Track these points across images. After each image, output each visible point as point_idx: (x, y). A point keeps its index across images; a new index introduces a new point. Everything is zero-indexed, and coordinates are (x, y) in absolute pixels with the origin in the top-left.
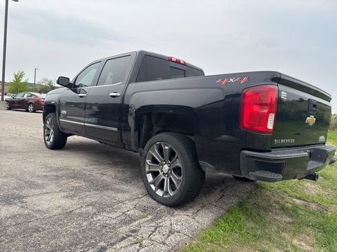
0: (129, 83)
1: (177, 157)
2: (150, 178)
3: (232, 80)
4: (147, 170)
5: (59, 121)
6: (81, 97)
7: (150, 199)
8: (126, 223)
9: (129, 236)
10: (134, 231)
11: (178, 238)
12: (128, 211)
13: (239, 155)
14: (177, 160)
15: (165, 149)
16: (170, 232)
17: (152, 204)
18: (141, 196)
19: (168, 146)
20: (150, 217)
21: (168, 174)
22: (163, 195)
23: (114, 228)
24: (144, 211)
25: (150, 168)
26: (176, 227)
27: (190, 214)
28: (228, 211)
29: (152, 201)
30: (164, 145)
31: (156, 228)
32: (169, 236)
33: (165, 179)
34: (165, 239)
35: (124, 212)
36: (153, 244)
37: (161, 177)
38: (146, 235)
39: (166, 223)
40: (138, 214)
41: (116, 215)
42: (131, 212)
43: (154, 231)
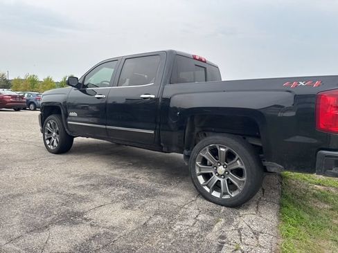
0: (165, 84)
1: (238, 159)
2: (201, 180)
3: (302, 83)
4: (198, 172)
5: (67, 124)
6: (98, 98)
7: (205, 201)
8: (207, 230)
9: (224, 243)
10: (223, 237)
11: (267, 239)
12: (197, 216)
13: (316, 155)
14: (238, 161)
15: (220, 151)
16: (255, 234)
17: (212, 206)
18: (193, 199)
19: (225, 148)
20: (223, 221)
21: (224, 175)
22: (221, 196)
23: (202, 237)
24: (212, 214)
25: (200, 171)
26: (255, 228)
27: (254, 212)
28: (281, 205)
29: (209, 202)
30: (220, 147)
31: (239, 231)
32: (257, 239)
33: (222, 180)
34: (258, 242)
35: (195, 218)
36: (252, 249)
37: (215, 178)
38: (238, 241)
39: (243, 225)
40: (209, 218)
41: (191, 222)
42: (201, 217)
43: (240, 235)
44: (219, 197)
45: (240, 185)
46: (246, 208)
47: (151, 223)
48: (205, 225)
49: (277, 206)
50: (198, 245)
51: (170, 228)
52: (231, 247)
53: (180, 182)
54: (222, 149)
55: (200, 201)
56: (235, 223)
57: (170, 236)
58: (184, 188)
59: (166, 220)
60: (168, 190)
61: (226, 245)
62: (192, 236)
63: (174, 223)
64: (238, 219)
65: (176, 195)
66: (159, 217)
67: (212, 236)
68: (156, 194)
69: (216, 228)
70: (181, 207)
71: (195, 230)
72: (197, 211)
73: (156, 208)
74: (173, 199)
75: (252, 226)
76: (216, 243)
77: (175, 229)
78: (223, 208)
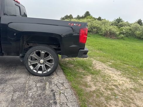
1: (51, 55)
2: (32, 67)
3: (75, 24)
7: (34, 76)
8: (44, 90)
9: (54, 93)
10: (52, 91)
11: (67, 85)
12: (36, 85)
13: (78, 51)
14: (50, 57)
15: (42, 53)
16: (62, 84)
17: (39, 78)
18: (28, 77)
19: (44, 51)
20: (48, 83)
21: (43, 63)
22: (42, 72)
23: (44, 94)
24: (41, 82)
25: (31, 63)
26: (61, 82)
27: (56, 75)
28: (62, 69)
29: (37, 77)
30: (41, 51)
31: (56, 85)
32: (64, 86)
33: (42, 65)
34: (65, 87)
35: (36, 87)
36: (65, 91)
37: (39, 65)
38: (58, 90)
39: (56, 82)
40: (42, 84)
41: (35, 89)
42: (38, 85)
43: (58, 87)
44: (41, 73)
45: (51, 66)
46: (53, 75)
47: (15, 98)
48: (42, 88)
49: (62, 70)
50: (45, 99)
51: (27, 96)
52: (58, 93)
53: (15, 70)
54: (42, 52)
55: (32, 77)
56: (53, 82)
57: (30, 100)
58: (20, 73)
59: (22, 93)
60: (12, 76)
61: (55, 93)
62: (40, 96)
63: (27, 93)
64: (53, 80)
65: (18, 78)
66: (17, 93)
67: (48, 92)
68: (6, 81)
69: (47, 88)
70: (25, 83)
71: (39, 92)
72: (34, 83)
73: (12, 88)
74: (18, 81)
75: (59, 81)
76: (52, 94)
77: (30, 96)
78: (44, 78)
